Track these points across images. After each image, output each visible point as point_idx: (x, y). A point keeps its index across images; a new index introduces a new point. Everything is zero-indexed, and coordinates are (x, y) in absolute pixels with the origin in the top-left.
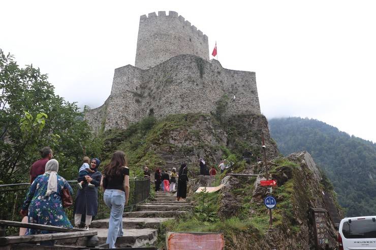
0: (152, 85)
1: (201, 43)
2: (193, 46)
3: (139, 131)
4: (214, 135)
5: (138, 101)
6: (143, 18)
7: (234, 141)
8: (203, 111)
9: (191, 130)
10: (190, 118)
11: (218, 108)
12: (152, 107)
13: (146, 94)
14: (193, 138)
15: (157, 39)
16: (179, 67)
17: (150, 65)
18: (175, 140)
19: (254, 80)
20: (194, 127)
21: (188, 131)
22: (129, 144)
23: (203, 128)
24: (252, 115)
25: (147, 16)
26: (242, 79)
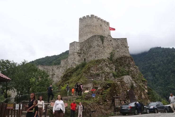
0: (84, 49)
1: (106, 26)
2: (102, 28)
3: (80, 68)
4: (109, 67)
5: (79, 56)
6: (80, 19)
7: (118, 68)
8: (104, 58)
9: (99, 66)
10: (98, 62)
11: (111, 56)
12: (85, 57)
13: (82, 53)
14: (100, 69)
15: (87, 28)
16: (94, 41)
17: (84, 39)
18: (93, 71)
19: (126, 42)
20: (100, 65)
21: (98, 67)
22: (76, 74)
23: (104, 65)
24: (126, 57)
25: (82, 18)
26: (121, 42)
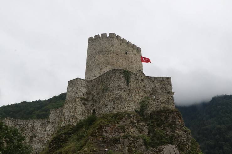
0: (94, 92)
1: (135, 55)
2: (128, 57)
3: (84, 126)
4: (137, 127)
5: (84, 104)
6: (91, 39)
7: (154, 131)
8: (129, 110)
9: (119, 125)
10: (119, 116)
11: (142, 107)
12: (94, 108)
13: (90, 99)
14: (120, 130)
15: (101, 55)
16: (112, 78)
17: (95, 75)
18: (107, 133)
19: (170, 83)
20: (121, 122)
21: (117, 126)
22: (77, 137)
23: (128, 123)
24: (168, 110)
25: (93, 37)
26: (160, 83)
